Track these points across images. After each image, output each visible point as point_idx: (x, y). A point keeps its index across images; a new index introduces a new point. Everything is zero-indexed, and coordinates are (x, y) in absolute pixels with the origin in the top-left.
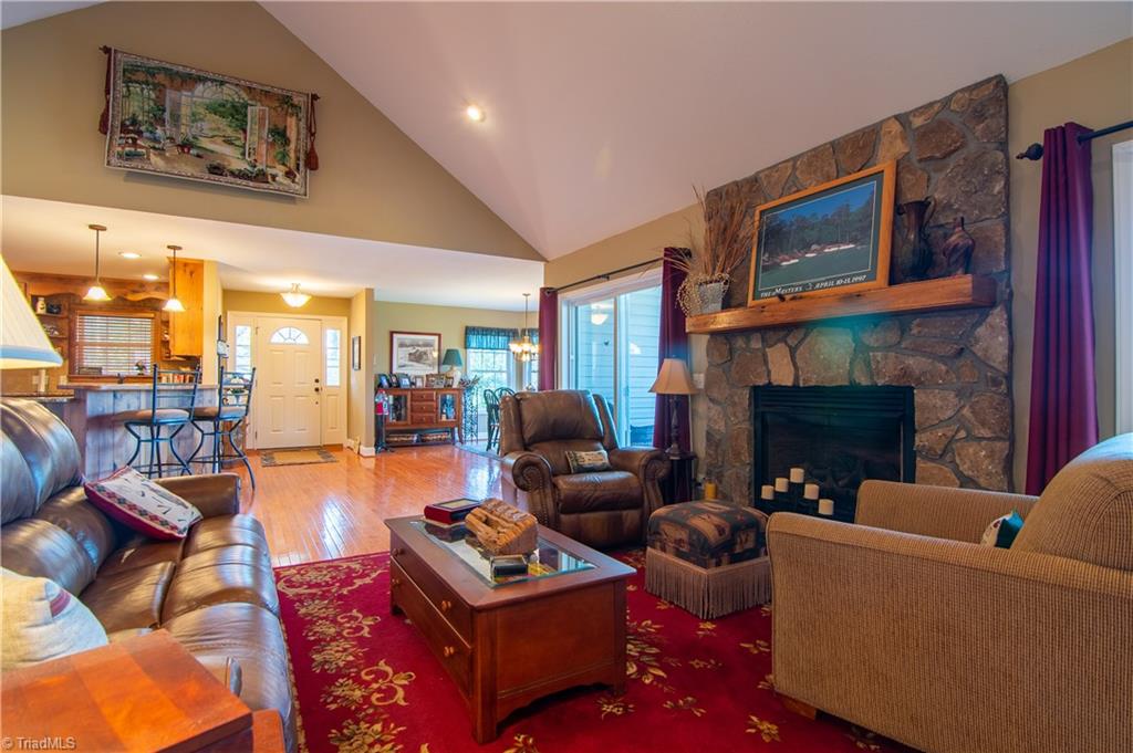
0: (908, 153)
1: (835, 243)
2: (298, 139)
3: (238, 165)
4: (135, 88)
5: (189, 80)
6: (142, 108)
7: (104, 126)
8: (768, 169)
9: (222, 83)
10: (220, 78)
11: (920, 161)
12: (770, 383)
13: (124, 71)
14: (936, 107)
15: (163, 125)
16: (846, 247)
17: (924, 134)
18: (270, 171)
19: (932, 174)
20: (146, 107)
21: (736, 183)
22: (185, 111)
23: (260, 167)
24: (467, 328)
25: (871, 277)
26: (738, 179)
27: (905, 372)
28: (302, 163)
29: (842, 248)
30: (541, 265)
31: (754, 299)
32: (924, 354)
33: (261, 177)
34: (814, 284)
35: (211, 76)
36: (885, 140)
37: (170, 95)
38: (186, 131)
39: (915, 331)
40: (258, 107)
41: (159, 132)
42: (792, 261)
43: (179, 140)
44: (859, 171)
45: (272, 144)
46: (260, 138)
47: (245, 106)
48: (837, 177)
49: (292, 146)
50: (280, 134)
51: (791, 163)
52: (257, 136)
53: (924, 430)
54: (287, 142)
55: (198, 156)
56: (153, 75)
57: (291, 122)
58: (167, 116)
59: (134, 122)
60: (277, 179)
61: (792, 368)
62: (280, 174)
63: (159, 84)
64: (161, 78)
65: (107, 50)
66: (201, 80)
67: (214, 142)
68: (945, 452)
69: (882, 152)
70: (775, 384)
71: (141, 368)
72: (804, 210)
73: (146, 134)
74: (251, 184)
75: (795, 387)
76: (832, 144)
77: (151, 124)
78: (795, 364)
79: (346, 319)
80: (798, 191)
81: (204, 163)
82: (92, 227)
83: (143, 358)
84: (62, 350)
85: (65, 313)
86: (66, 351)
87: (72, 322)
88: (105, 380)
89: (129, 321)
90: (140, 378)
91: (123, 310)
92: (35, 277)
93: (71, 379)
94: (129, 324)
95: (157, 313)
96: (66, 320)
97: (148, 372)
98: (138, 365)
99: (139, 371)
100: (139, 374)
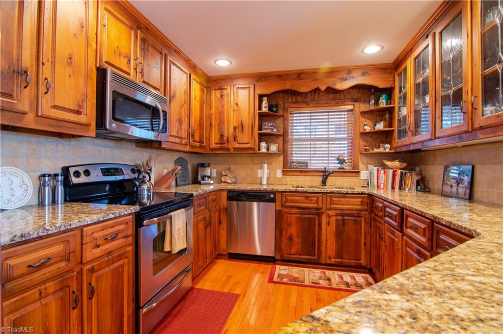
71: (342, 162)
83: (343, 152)
84: (278, 147)
85: (280, 112)
86: (281, 146)
87: (285, 119)
88: (312, 174)
89: (328, 115)
90: (341, 172)
91: (327, 105)
92: (261, 78)
93: (285, 173)
94: (328, 118)
95: (357, 104)
96: (281, 119)
97: (347, 167)
98: (338, 159)
99: (339, 165)
100: (340, 168)
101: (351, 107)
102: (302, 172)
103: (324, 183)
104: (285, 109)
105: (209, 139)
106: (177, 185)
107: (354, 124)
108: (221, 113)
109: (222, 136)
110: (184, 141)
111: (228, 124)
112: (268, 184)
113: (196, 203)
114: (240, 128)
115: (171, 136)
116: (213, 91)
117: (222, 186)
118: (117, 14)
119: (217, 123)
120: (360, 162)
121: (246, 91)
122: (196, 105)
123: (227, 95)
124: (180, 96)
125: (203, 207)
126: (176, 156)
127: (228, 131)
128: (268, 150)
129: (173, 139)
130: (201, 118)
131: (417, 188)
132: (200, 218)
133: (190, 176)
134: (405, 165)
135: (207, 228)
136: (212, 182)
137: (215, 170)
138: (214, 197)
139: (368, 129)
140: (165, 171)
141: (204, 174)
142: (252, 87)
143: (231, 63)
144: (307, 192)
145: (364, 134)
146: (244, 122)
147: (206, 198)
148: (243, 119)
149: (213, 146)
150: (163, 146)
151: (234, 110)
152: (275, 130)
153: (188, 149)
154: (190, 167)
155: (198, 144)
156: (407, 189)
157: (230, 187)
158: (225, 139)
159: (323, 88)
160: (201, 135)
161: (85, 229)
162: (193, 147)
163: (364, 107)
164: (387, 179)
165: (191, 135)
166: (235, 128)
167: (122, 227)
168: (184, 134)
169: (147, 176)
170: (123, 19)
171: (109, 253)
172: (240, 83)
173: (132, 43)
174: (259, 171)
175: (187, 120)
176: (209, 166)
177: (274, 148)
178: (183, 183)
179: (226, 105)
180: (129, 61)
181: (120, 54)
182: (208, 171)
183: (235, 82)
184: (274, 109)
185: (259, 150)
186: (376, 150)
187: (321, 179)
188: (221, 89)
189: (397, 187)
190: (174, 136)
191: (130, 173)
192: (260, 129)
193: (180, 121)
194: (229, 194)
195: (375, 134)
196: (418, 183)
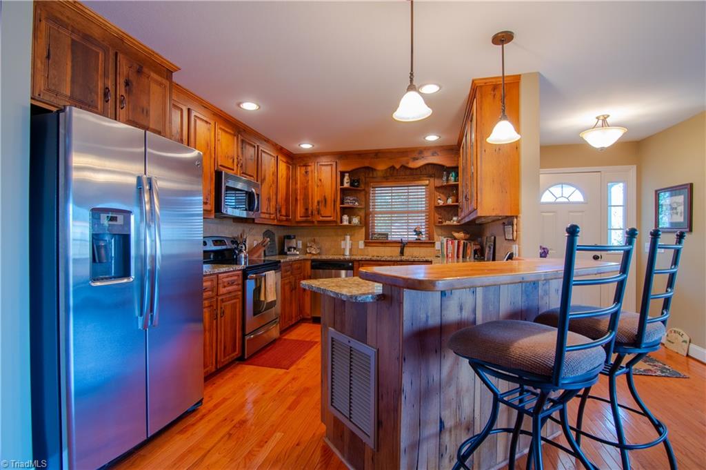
71: (418, 233)
83: (420, 224)
84: (361, 219)
85: (362, 187)
86: (363, 219)
87: (367, 194)
88: (390, 245)
89: (408, 189)
90: (418, 243)
91: (404, 180)
92: (343, 156)
93: (367, 244)
94: (408, 192)
95: (432, 180)
96: (363, 193)
97: (424, 238)
98: (415, 231)
99: (416, 236)
100: (417, 240)
101: (427, 182)
102: (382, 243)
103: (402, 253)
104: (367, 184)
105: (295, 212)
106: (265, 255)
107: (430, 198)
108: (306, 188)
109: (307, 209)
110: (272, 216)
111: (312, 199)
112: (351, 254)
113: (283, 268)
114: (324, 202)
115: (262, 213)
116: (299, 168)
117: (308, 256)
118: (226, 129)
119: (302, 197)
120: (435, 234)
121: (329, 168)
122: (282, 183)
123: (312, 171)
124: (269, 178)
125: (289, 273)
126: (264, 229)
127: (312, 206)
128: (350, 222)
129: (263, 216)
130: (287, 194)
131: (474, 256)
132: (286, 281)
133: (277, 248)
134: (468, 236)
135: (292, 291)
136: (298, 253)
137: (301, 242)
138: (299, 265)
139: (441, 202)
140: (255, 243)
141: (290, 245)
142: (334, 164)
143: (313, 146)
144: (381, 261)
145: (438, 208)
146: (327, 197)
147: (291, 265)
148: (326, 195)
149: (299, 219)
150: (256, 221)
151: (318, 186)
152: (356, 203)
153: (275, 222)
154: (276, 239)
155: (284, 218)
156: (468, 258)
157: (315, 257)
158: (310, 212)
159: (397, 167)
160: (287, 210)
161: (220, 275)
162: (280, 221)
163: (438, 183)
164: (454, 247)
165: (278, 210)
166: (318, 202)
167: (235, 278)
168: (272, 210)
169: (244, 246)
170: (229, 131)
171: (230, 292)
172: (324, 161)
173: (235, 146)
174: (343, 242)
175: (274, 197)
176: (294, 238)
177: (356, 221)
178: (271, 253)
179: (310, 182)
180: (233, 160)
181: (228, 157)
182: (293, 243)
183: (318, 160)
184: (356, 184)
185: (341, 222)
186: (448, 223)
187: (399, 249)
188: (306, 166)
189: (461, 256)
190: (264, 213)
191: (231, 244)
192: (342, 203)
193: (269, 199)
194: (313, 264)
195: (446, 208)
196: (475, 252)
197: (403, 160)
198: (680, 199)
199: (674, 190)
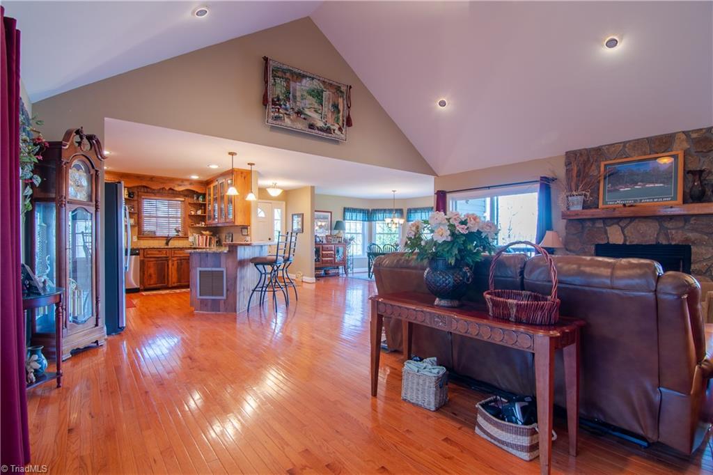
0: (689, 149)
1: (653, 183)
2: (343, 110)
3: (320, 124)
4: (278, 81)
5: (300, 76)
6: (281, 91)
7: (265, 102)
8: (608, 145)
9: (313, 79)
10: (312, 76)
11: (696, 152)
12: (608, 243)
13: (273, 70)
14: (704, 130)
15: (289, 101)
16: (658, 185)
17: (697, 142)
18: (332, 127)
19: (701, 158)
20: (283, 92)
21: (586, 149)
22: (298, 94)
23: (328, 125)
24: (345, 209)
25: (674, 198)
26: (587, 147)
27: (687, 239)
28: (345, 123)
29: (656, 185)
30: (432, 178)
31: (603, 204)
32: (697, 231)
33: (328, 130)
34: (641, 200)
35: (308, 74)
36: (677, 141)
37: (292, 84)
38: (300, 104)
39: (692, 222)
40: (328, 92)
41: (288, 105)
42: (626, 189)
43: (296, 110)
44: (663, 152)
45: (333, 113)
46: (329, 109)
47: (322, 91)
48: (650, 154)
49: (341, 114)
50: (336, 106)
51: (622, 144)
52: (327, 108)
53: (696, 263)
54: (339, 112)
55: (304, 119)
56: (285, 73)
57: (341, 100)
58: (291, 96)
59: (279, 100)
60: (336, 132)
61: (622, 236)
62: (337, 129)
63: (288, 78)
64: (288, 75)
65: (266, 59)
66: (304, 76)
67: (310, 111)
68: (707, 271)
69: (675, 146)
70: (611, 243)
71: (178, 231)
72: (633, 167)
73: (283, 106)
74: (325, 134)
75: (624, 245)
76: (647, 138)
77: (285, 101)
78: (624, 235)
79: (284, 203)
80: (626, 157)
81: (306, 123)
82: (230, 153)
83: (178, 225)
85: (136, 198)
86: (137, 221)
87: (139, 203)
88: (159, 239)
90: (177, 238)
93: (139, 238)
94: (169, 204)
95: (186, 199)
96: (137, 202)
97: (181, 234)
98: (176, 230)
99: (176, 233)
100: (177, 235)
101: (183, 199)
102: (152, 237)
103: (167, 244)
104: (139, 196)
107: (185, 210)
120: (188, 232)
131: (216, 244)
134: (211, 233)
139: (193, 213)
144: (160, 248)
145: (190, 216)
152: (132, 209)
159: (167, 188)
163: (191, 201)
164: (203, 240)
177: (130, 222)
184: (132, 196)
186: (197, 225)
187: (165, 241)
195: (196, 216)
196: (217, 242)
197: (171, 186)
198: (300, 219)
199: (298, 215)
